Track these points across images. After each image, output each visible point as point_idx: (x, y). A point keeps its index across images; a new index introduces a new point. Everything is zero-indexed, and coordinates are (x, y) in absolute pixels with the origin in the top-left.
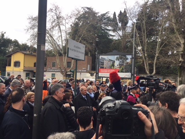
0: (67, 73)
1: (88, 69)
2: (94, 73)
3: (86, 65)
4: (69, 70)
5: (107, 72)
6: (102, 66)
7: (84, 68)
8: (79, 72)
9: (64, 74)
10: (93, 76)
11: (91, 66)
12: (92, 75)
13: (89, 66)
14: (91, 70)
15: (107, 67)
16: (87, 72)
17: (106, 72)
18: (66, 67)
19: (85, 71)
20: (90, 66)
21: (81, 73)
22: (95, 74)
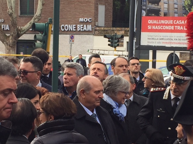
0: (19, 35)
1: (101, 21)
2: (122, 37)
3: (93, 5)
4: (28, 26)
5: (172, 28)
6: (154, 6)
7: (83, 17)
8: (65, 32)
9: (11, 40)
10: (118, 48)
11: (111, 8)
12: (115, 42)
13: (102, 9)
14: (111, 23)
15: (171, 11)
16: (96, 31)
17: (167, 28)
18: (14, 16)
19: (89, 27)
20: (106, 10)
21: (72, 38)
22: (126, 39)
